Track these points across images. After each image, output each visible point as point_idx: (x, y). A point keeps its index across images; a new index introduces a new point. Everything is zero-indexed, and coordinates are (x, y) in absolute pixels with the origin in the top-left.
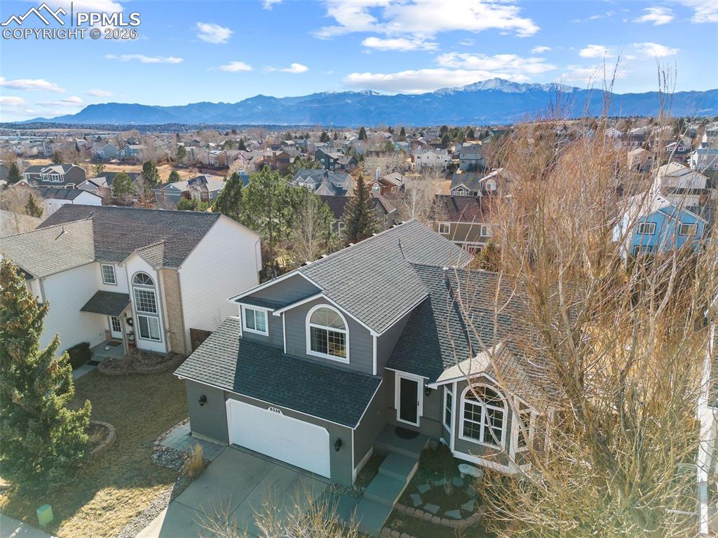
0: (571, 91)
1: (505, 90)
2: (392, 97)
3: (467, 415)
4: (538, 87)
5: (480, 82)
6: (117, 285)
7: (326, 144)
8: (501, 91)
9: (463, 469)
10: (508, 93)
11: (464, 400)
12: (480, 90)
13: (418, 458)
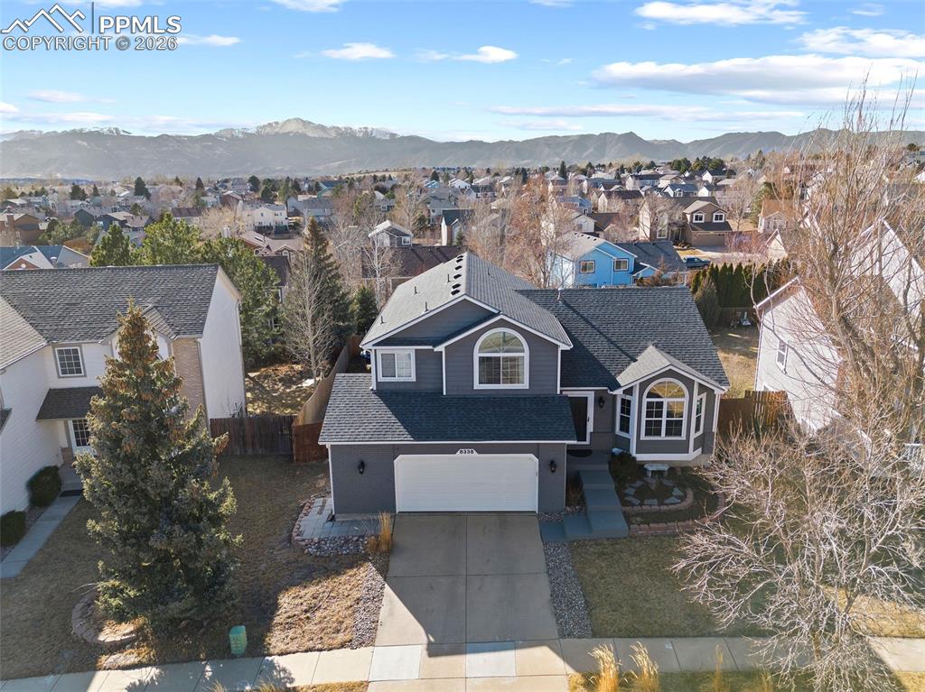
0: (388, 137)
1: (310, 134)
2: (152, 139)
3: (649, 415)
4: (349, 131)
5: (277, 123)
6: (85, 376)
7: (85, 203)
8: (306, 135)
9: (650, 468)
10: (315, 138)
11: (645, 400)
12: (277, 133)
13: (608, 469)
